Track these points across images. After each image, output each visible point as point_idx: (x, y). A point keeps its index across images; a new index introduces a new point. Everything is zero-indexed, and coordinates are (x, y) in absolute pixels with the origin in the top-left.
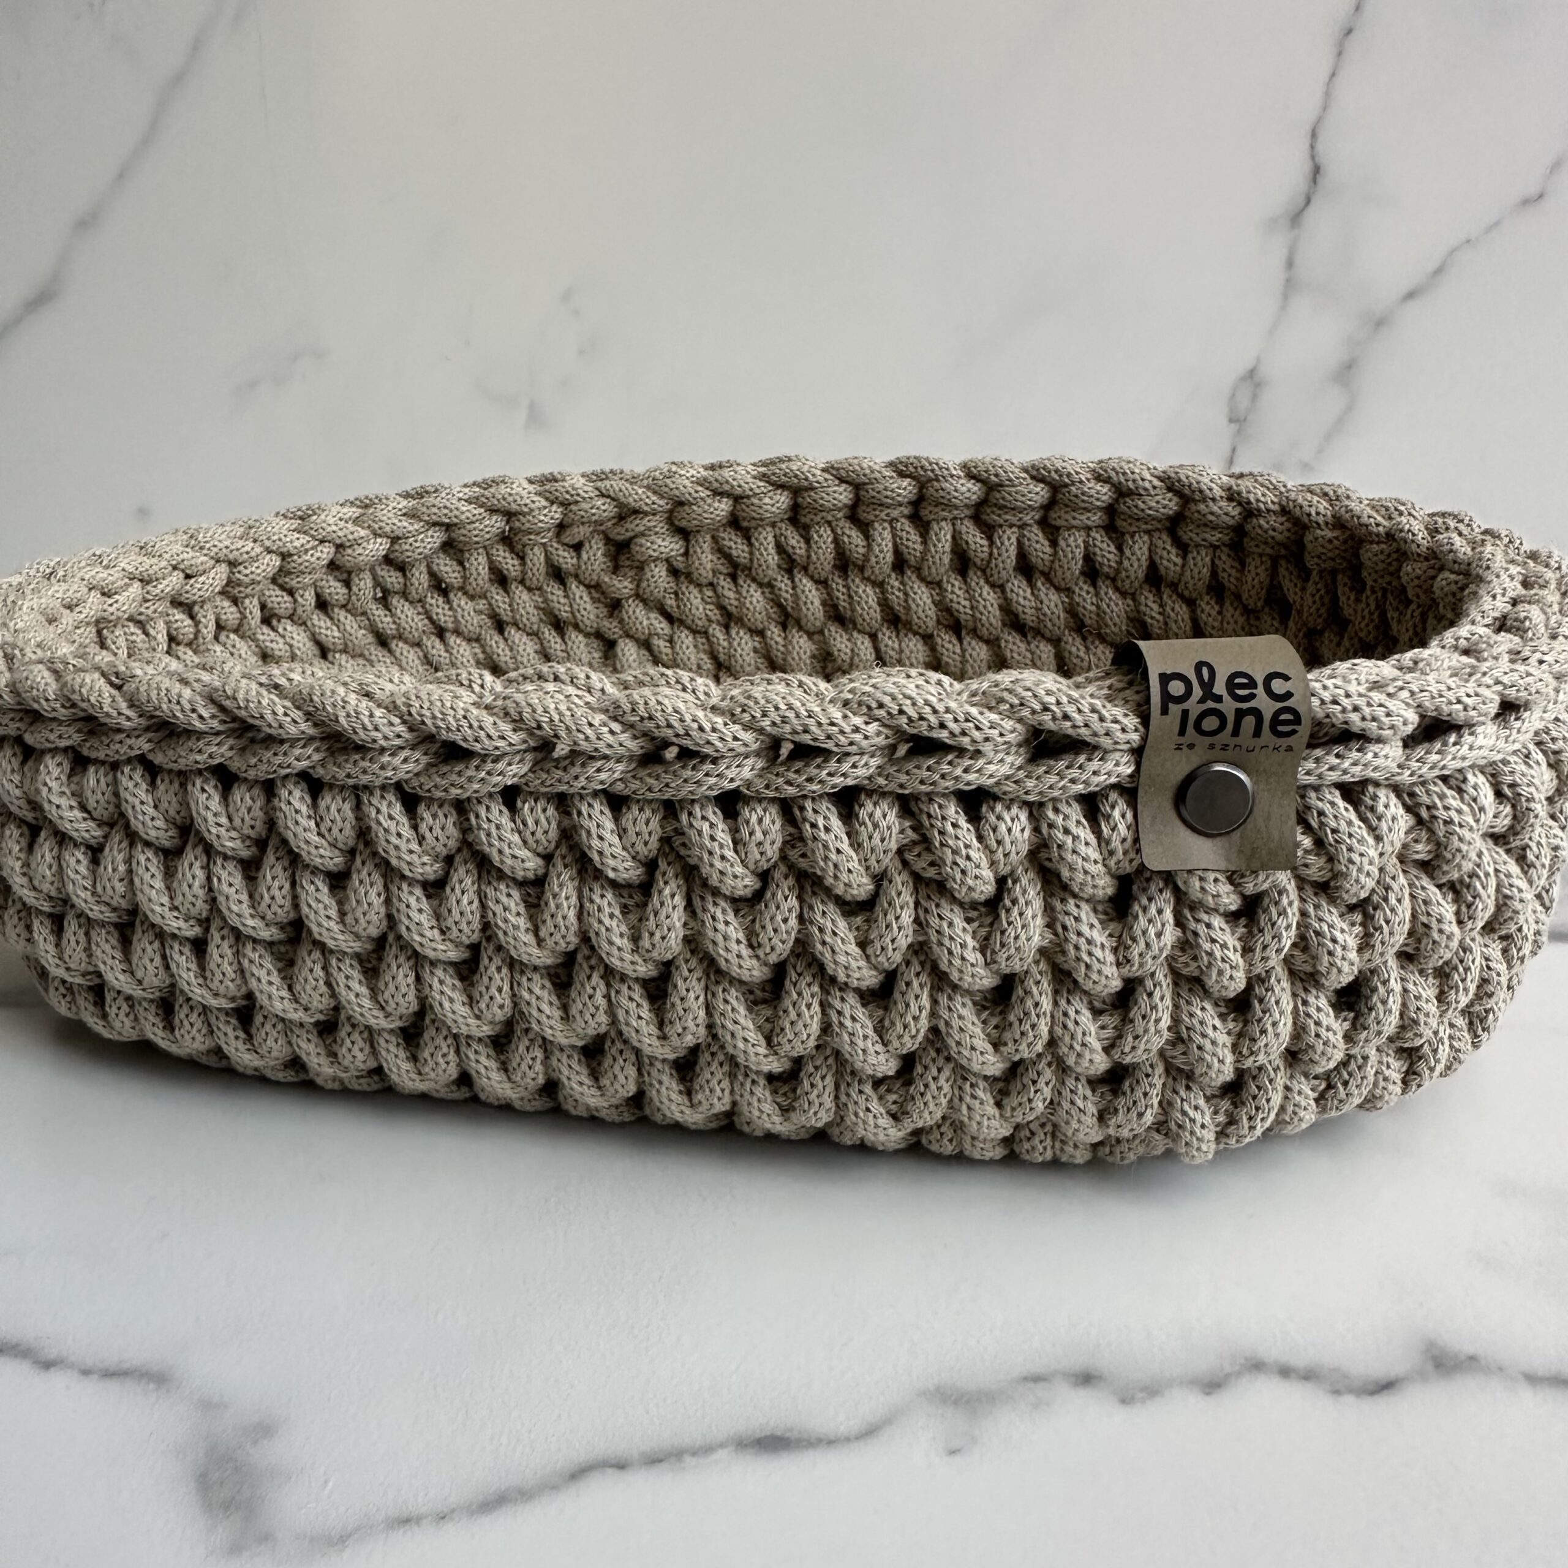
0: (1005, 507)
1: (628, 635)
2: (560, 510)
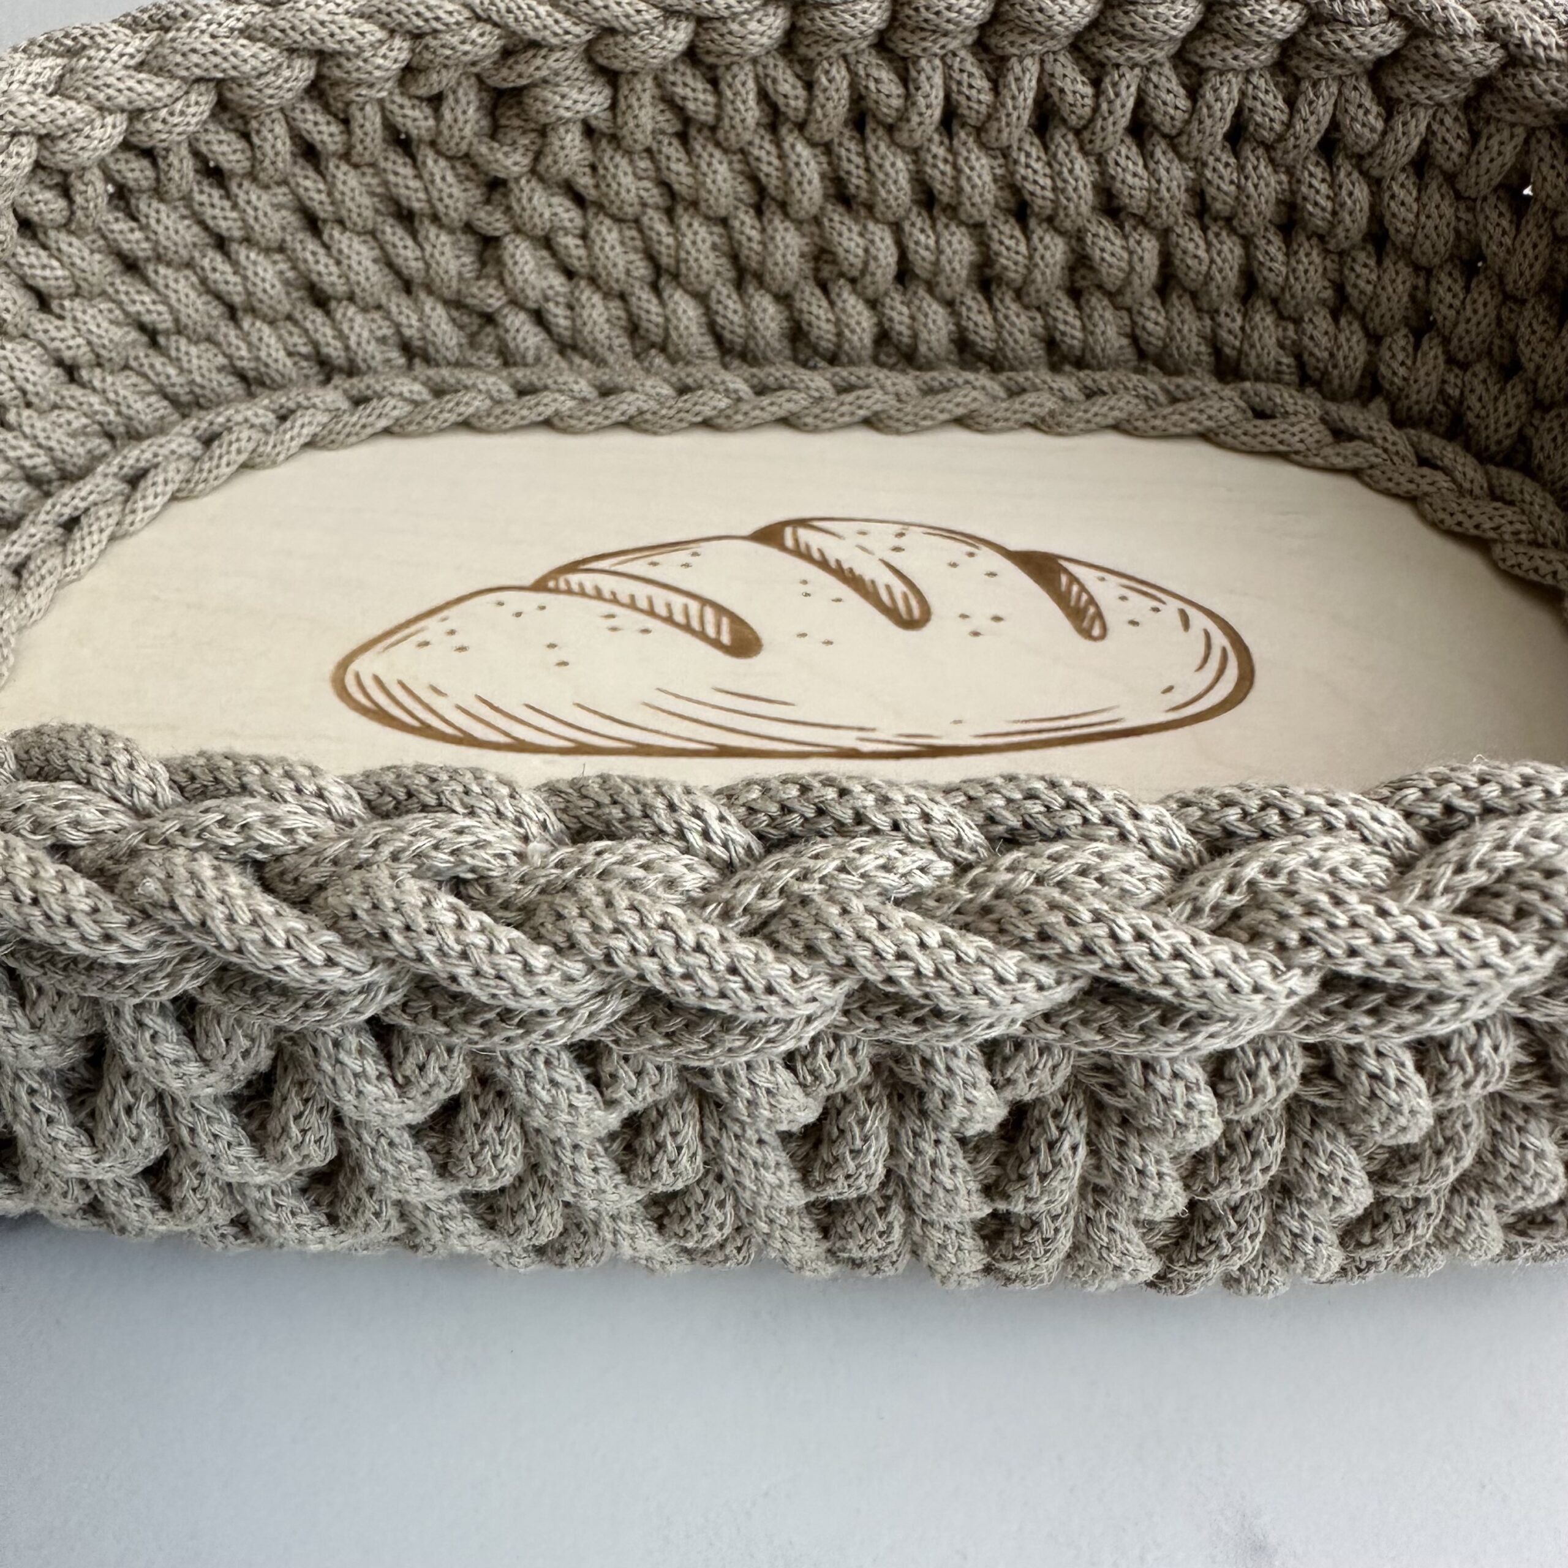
0: (1132, 37)
2: (406, 45)
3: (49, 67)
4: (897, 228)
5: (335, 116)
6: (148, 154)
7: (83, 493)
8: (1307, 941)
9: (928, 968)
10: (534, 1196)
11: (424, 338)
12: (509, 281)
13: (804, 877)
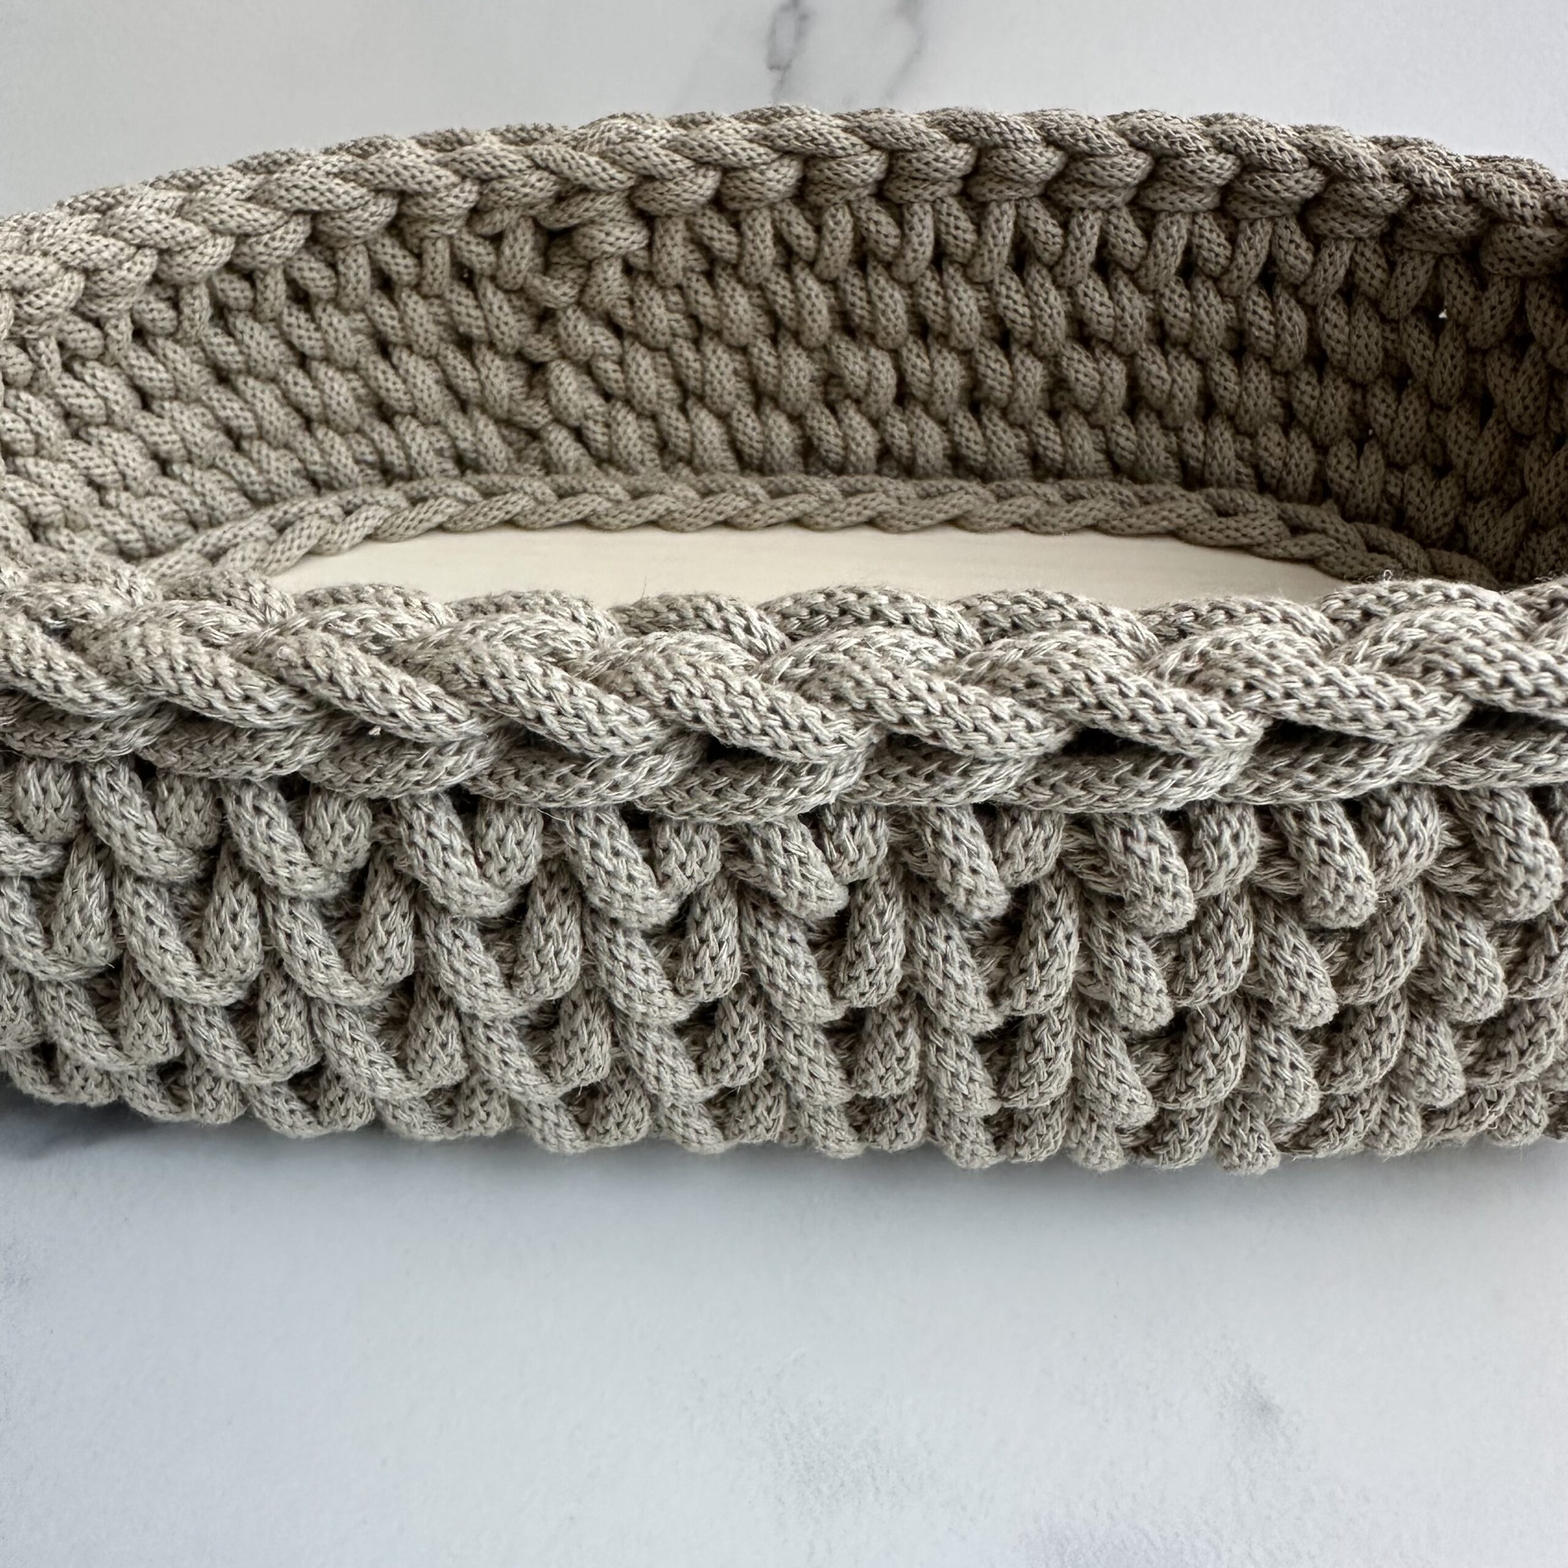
0: (1093, 184)
1: (563, 356)
2: (475, 188)
3: (173, 197)
4: (895, 354)
5: (411, 252)
6: (249, 276)
7: (171, 562)
8: (1250, 687)
9: (935, 708)
10: (587, 1021)
11: (476, 451)
12: (554, 400)
13: (832, 649)
